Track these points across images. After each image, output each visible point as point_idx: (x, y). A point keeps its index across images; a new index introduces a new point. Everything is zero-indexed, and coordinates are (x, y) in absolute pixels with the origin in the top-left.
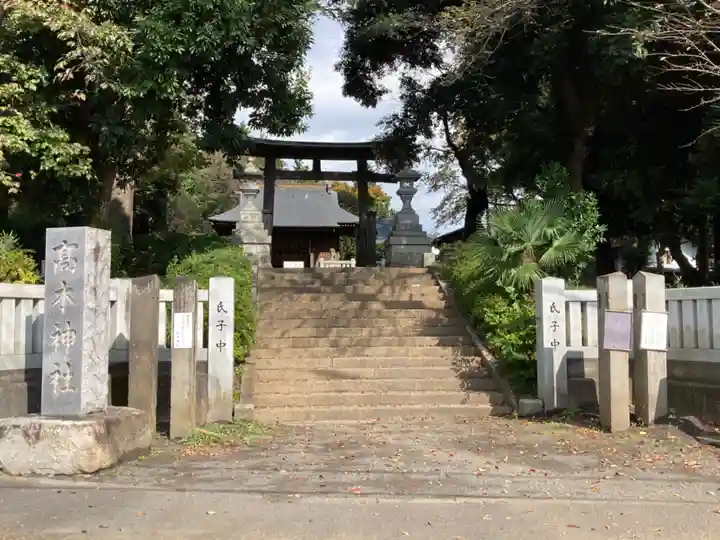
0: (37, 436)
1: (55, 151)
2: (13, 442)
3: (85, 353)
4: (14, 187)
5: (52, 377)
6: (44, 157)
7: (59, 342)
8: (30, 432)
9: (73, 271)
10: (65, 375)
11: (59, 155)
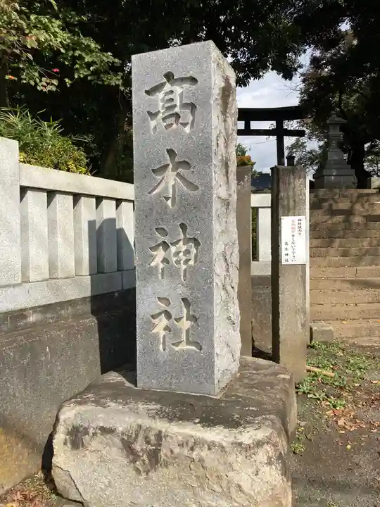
0: (154, 457)
1: (88, 59)
2: (102, 460)
3: (216, 280)
4: (52, 84)
5: (156, 321)
6: (77, 66)
7: (165, 260)
8: (138, 447)
9: (187, 130)
10: (178, 320)
11: (93, 63)
